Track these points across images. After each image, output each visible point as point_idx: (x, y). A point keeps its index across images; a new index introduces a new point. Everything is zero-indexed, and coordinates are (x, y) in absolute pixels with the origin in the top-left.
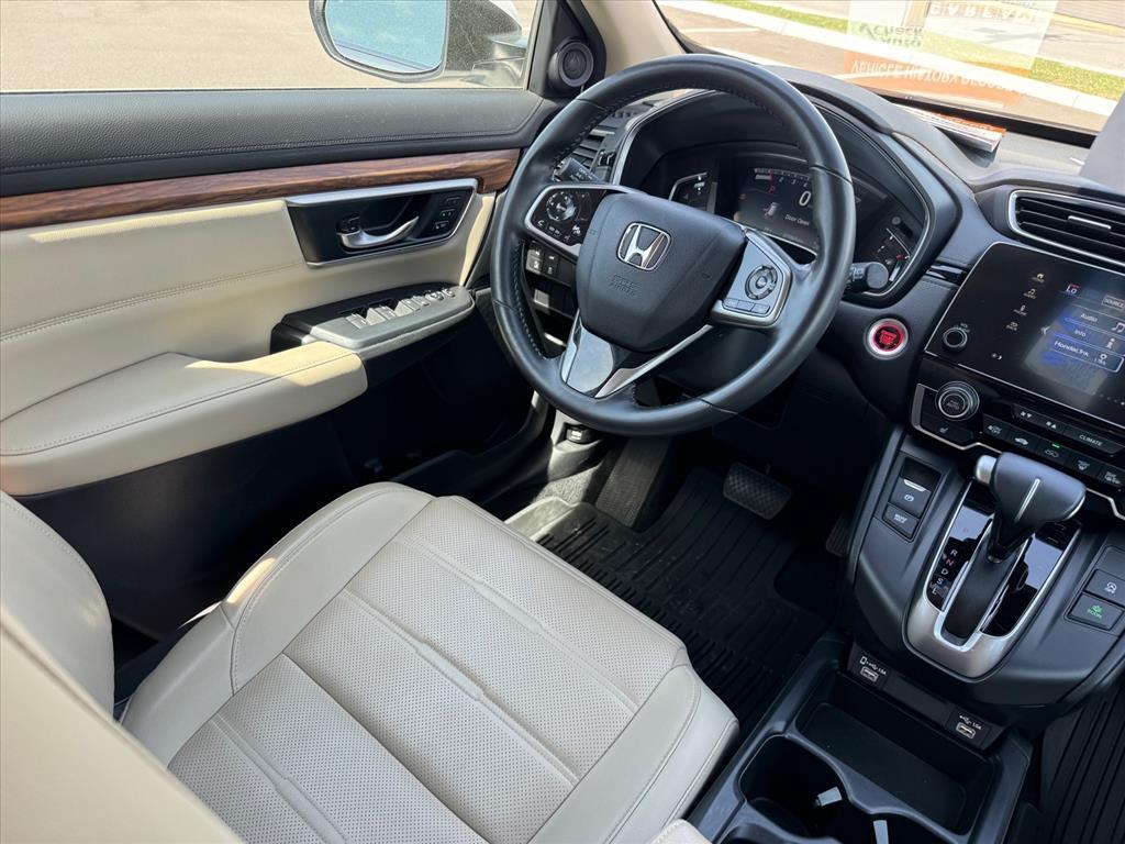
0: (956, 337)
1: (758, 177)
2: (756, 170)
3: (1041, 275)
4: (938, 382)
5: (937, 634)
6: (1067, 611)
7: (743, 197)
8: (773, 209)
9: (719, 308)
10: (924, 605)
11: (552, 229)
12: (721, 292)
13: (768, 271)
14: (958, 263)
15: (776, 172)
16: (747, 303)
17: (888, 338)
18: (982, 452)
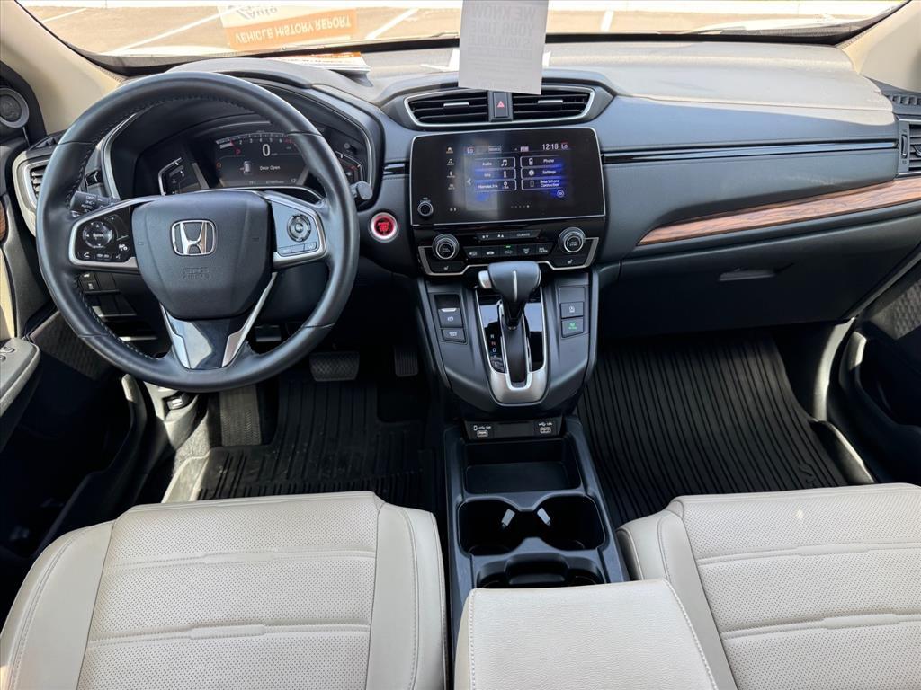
0: (425, 208)
1: (222, 147)
2: (217, 142)
3: (450, 149)
4: (430, 241)
5: (511, 388)
6: (561, 335)
7: (219, 165)
8: (247, 167)
9: (278, 257)
10: (495, 375)
11: (100, 255)
12: (272, 246)
13: (300, 218)
14: (398, 160)
15: (234, 138)
16: (297, 246)
17: (384, 227)
18: (477, 270)
